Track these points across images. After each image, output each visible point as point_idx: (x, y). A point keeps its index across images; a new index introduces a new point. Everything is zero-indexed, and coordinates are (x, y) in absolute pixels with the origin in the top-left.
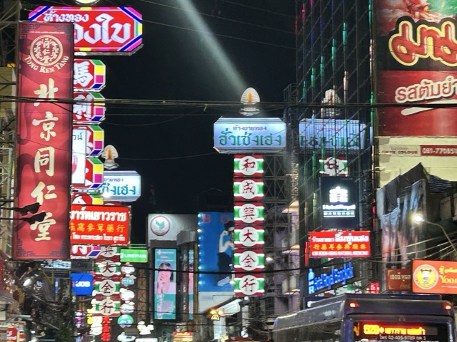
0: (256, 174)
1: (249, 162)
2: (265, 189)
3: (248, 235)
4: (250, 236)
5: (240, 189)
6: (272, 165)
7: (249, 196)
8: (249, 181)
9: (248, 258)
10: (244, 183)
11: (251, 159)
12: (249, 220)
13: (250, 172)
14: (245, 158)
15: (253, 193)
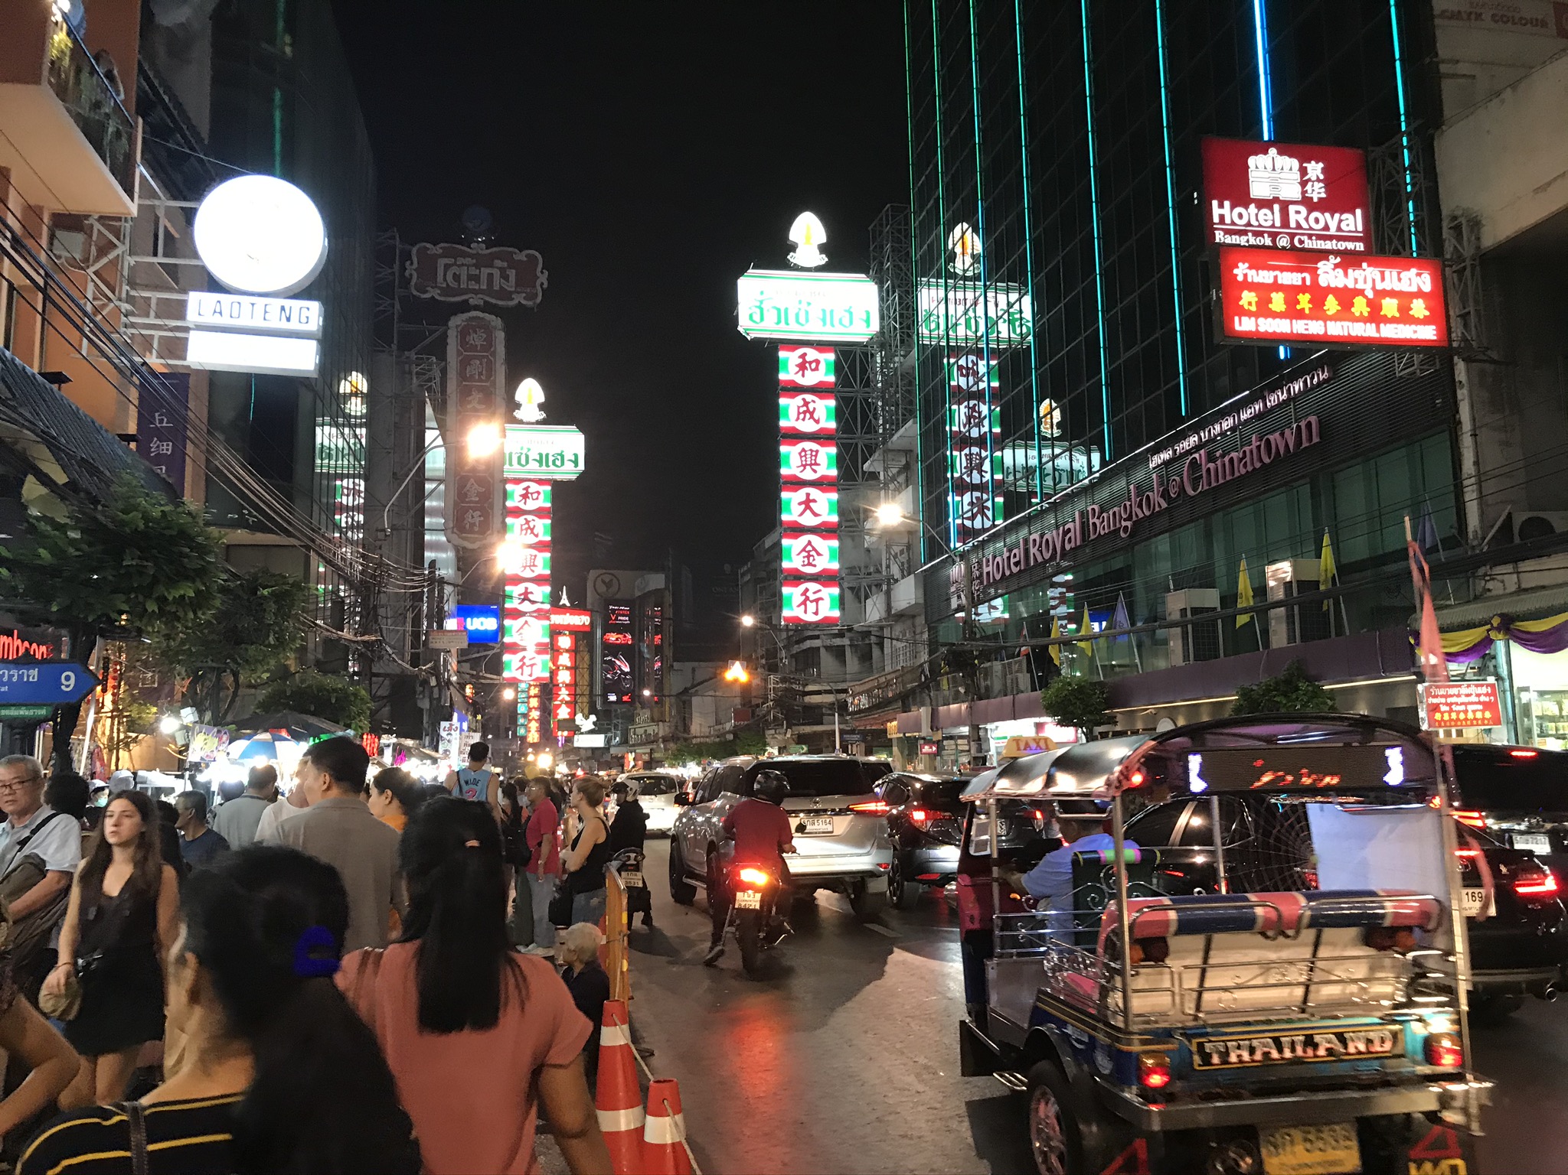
0: (821, 383)
1: (808, 359)
2: (839, 414)
3: (807, 503)
4: (812, 505)
5: (790, 412)
6: (852, 368)
7: (808, 426)
8: (809, 397)
9: (809, 548)
10: (798, 400)
11: (812, 354)
12: (808, 475)
13: (810, 379)
14: (801, 351)
15: (817, 422)
